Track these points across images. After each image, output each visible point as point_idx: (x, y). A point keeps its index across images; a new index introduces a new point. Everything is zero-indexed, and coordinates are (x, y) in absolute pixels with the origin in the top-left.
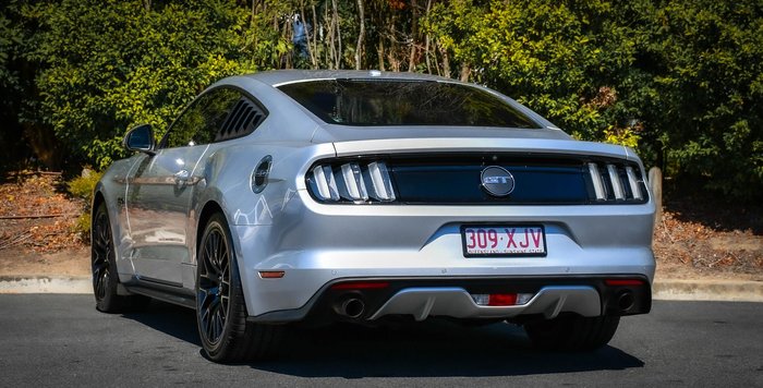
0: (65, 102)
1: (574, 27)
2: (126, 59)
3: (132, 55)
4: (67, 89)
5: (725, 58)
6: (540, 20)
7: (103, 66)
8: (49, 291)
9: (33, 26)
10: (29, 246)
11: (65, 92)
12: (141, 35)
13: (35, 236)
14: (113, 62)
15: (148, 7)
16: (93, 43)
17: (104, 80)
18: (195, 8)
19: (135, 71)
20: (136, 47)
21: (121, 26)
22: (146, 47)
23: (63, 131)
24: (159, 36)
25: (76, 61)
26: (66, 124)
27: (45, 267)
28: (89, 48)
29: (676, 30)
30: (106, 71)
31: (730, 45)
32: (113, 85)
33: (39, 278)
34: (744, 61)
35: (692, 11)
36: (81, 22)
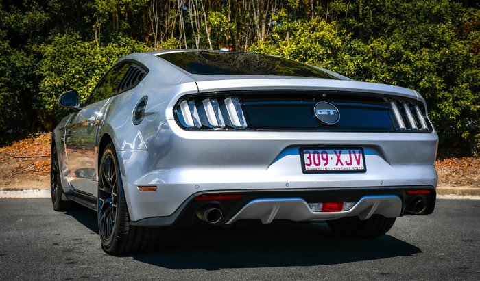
0: (53, 95)
1: (323, 55)
2: (86, 72)
3: (89, 70)
4: (54, 88)
5: (406, 68)
6: (306, 50)
7: (73, 75)
8: (39, 196)
9: (39, 56)
10: (32, 171)
11: (53, 90)
12: (94, 59)
13: (36, 167)
14: (79, 73)
15: (98, 45)
16: (68, 63)
17: (74, 83)
18: (124, 46)
19: (91, 78)
20: (91, 65)
21: (83, 54)
22: (97, 65)
23: (53, 111)
24: (104, 60)
25: (59, 73)
26: (54, 107)
27: (39, 183)
28: (65, 66)
29: (377, 55)
30: (75, 78)
31: (408, 62)
32: (79, 86)
33: (34, 189)
34: (416, 70)
35: (385, 46)
36: (62, 52)
